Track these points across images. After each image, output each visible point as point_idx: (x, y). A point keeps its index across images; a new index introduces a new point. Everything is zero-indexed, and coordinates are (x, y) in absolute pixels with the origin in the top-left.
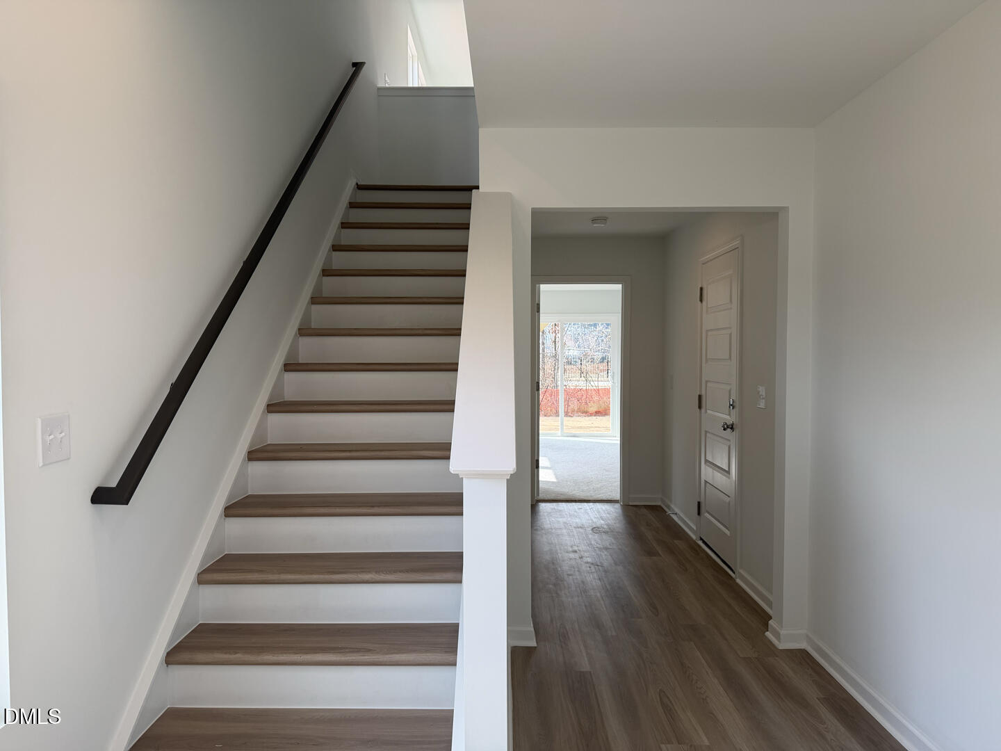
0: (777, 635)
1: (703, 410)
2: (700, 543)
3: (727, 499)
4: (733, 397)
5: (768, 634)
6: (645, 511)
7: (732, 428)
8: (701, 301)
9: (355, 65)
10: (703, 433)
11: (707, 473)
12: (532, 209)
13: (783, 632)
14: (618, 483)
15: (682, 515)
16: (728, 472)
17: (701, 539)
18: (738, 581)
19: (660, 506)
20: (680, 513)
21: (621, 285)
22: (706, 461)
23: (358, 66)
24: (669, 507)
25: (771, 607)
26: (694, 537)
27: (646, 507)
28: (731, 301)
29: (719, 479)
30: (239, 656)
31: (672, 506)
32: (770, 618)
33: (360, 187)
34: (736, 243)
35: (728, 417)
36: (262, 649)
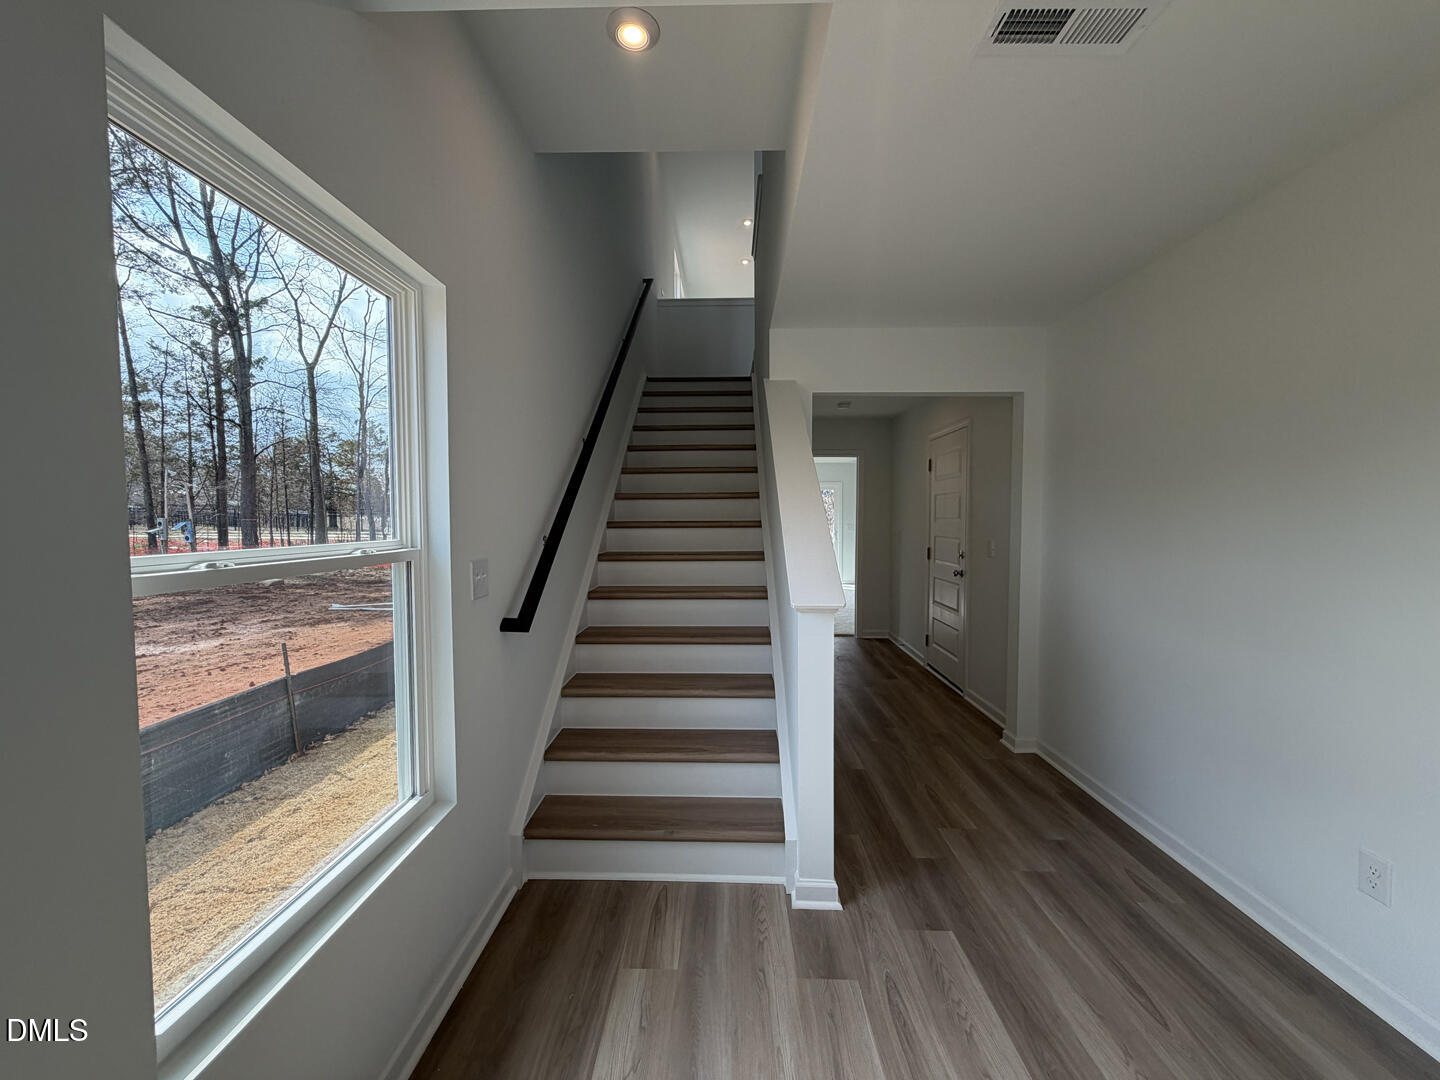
0: (1013, 742)
1: (932, 560)
2: (928, 668)
3: (956, 632)
4: (963, 549)
5: (1003, 741)
6: (877, 643)
7: (962, 575)
8: (930, 470)
9: (645, 281)
10: (931, 579)
11: (934, 611)
12: (814, 394)
13: (1017, 739)
14: (853, 620)
15: (909, 646)
16: (957, 611)
17: (929, 665)
18: (966, 698)
19: (888, 639)
20: (907, 644)
21: (855, 459)
22: (934, 602)
23: (649, 282)
24: (896, 640)
25: (1004, 722)
26: (922, 664)
27: (877, 640)
28: (960, 471)
29: (948, 617)
30: (603, 754)
31: (900, 639)
32: (1003, 729)
33: (649, 380)
34: (965, 423)
35: (957, 566)
36: (619, 749)
